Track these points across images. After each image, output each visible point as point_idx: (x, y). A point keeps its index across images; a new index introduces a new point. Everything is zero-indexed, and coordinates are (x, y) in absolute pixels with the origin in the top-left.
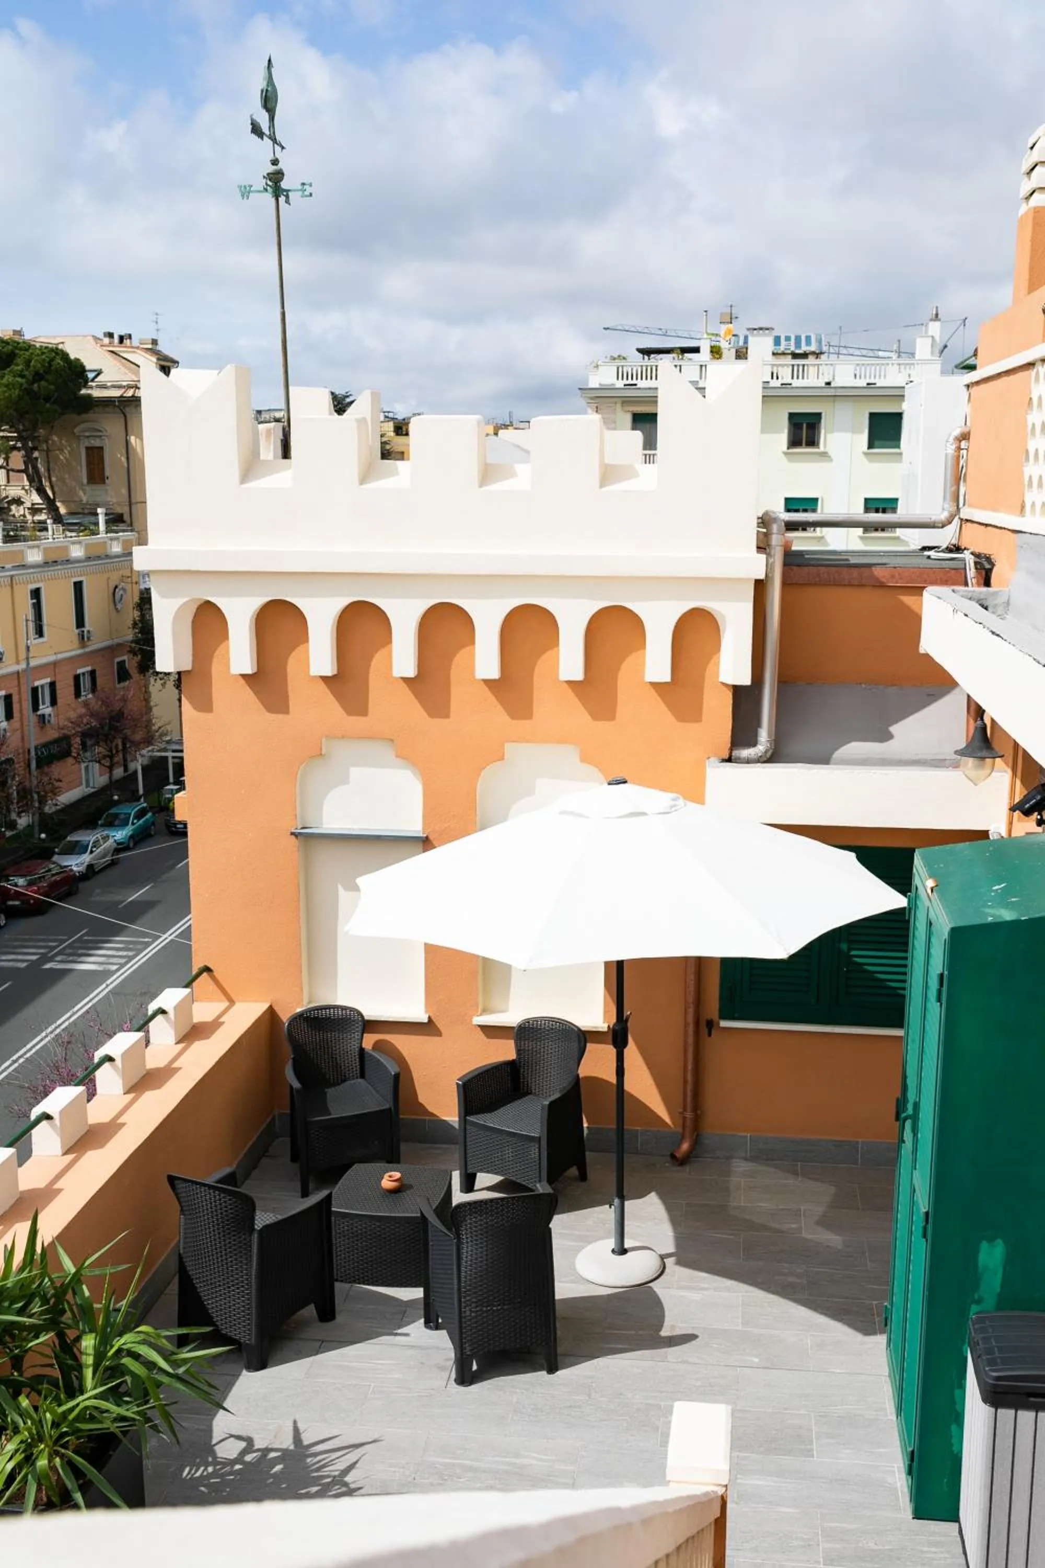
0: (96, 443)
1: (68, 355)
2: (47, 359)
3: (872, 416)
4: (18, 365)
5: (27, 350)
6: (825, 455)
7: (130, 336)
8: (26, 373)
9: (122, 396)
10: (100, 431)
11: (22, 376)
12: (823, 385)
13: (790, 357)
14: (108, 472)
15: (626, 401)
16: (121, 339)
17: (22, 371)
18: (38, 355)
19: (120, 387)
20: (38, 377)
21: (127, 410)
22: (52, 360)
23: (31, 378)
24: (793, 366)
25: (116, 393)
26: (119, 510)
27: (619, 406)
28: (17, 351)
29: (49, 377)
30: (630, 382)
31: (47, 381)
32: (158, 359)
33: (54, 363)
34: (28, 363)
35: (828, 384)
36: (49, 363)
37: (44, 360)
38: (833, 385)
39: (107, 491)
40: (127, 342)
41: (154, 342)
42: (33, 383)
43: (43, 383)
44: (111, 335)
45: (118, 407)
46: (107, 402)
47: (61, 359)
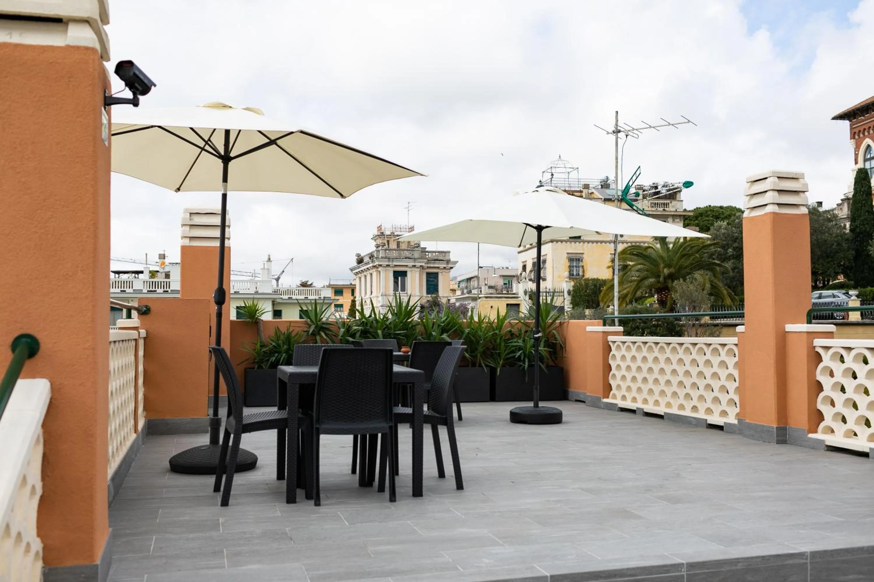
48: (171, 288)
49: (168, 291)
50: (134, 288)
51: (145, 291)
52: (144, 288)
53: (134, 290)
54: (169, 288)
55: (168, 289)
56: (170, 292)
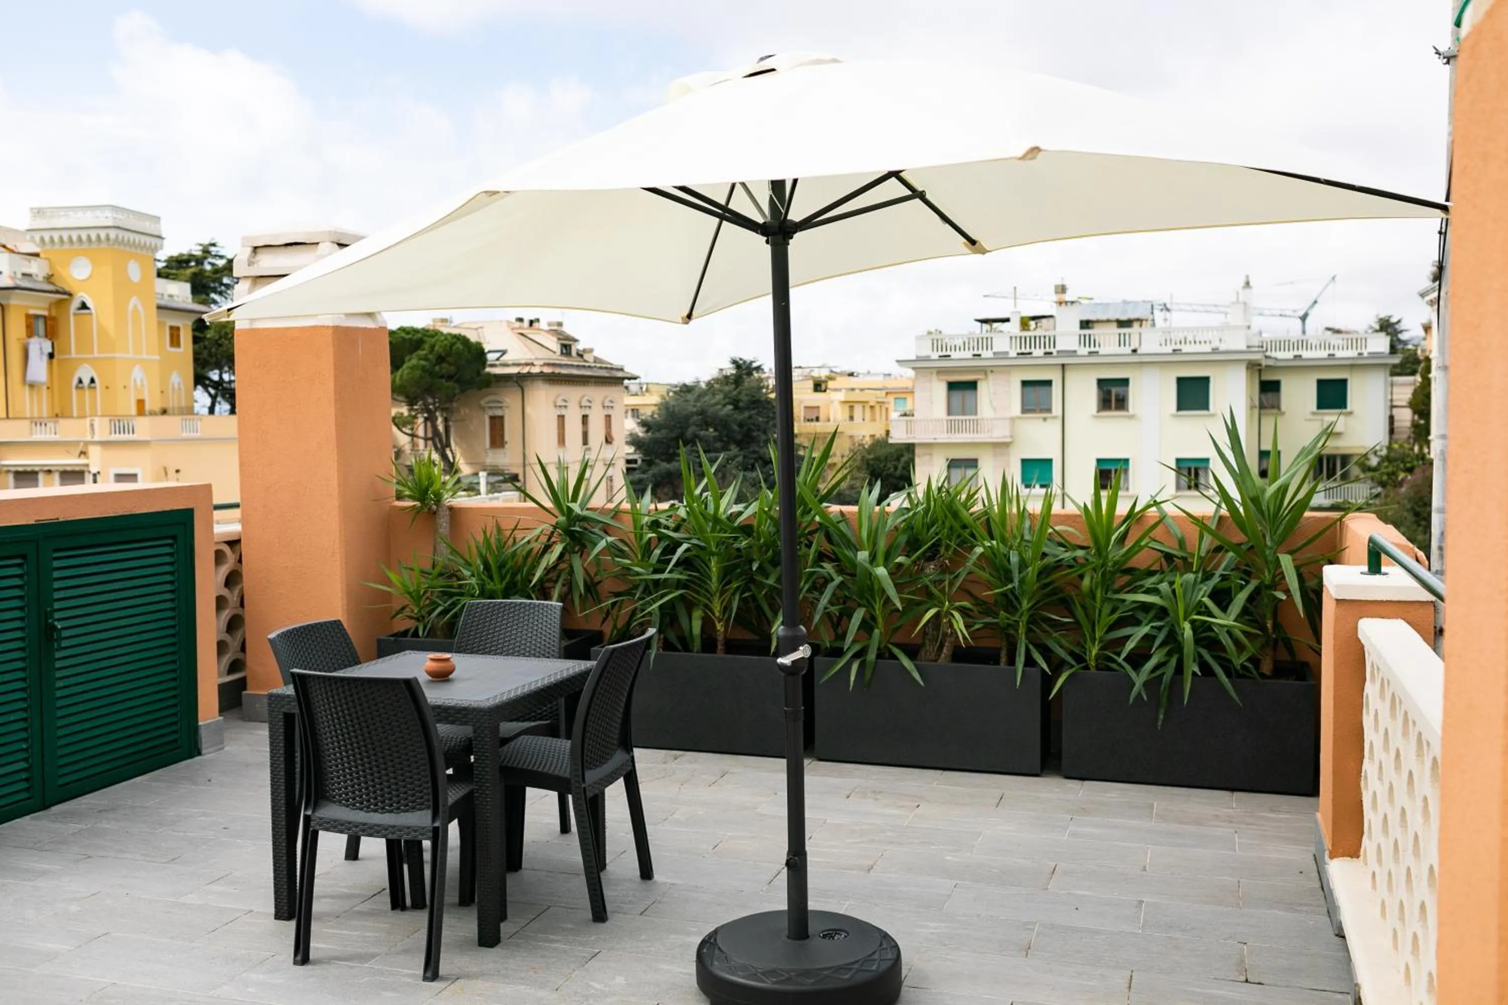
0: (498, 413)
1: (468, 340)
2: (449, 345)
3: (1180, 380)
4: (424, 349)
5: (433, 336)
6: (1132, 417)
7: (538, 320)
8: (431, 357)
9: (519, 373)
10: (501, 402)
11: (426, 359)
12: (1130, 352)
13: (1115, 324)
14: (507, 438)
15: (940, 371)
16: (531, 323)
17: (426, 355)
18: (442, 341)
19: (518, 365)
20: (441, 359)
21: (525, 384)
22: (453, 345)
23: (434, 361)
24: (1120, 335)
25: (514, 370)
26: (514, 470)
27: (934, 376)
28: (425, 338)
29: (451, 359)
30: (944, 353)
31: (449, 363)
32: (559, 339)
33: (454, 348)
34: (432, 347)
35: (1134, 351)
36: (451, 347)
37: (446, 345)
38: (1139, 352)
39: (505, 453)
40: (536, 325)
41: (560, 324)
42: (435, 365)
43: (444, 365)
44: (520, 320)
45: (517, 382)
46: (506, 378)
47: (462, 344)
48: (1058, 348)
49: (1051, 353)
50: (995, 350)
51: (1013, 354)
52: (1011, 348)
53: (995, 353)
54: (1054, 347)
55: (1052, 350)
56: (1055, 354)
